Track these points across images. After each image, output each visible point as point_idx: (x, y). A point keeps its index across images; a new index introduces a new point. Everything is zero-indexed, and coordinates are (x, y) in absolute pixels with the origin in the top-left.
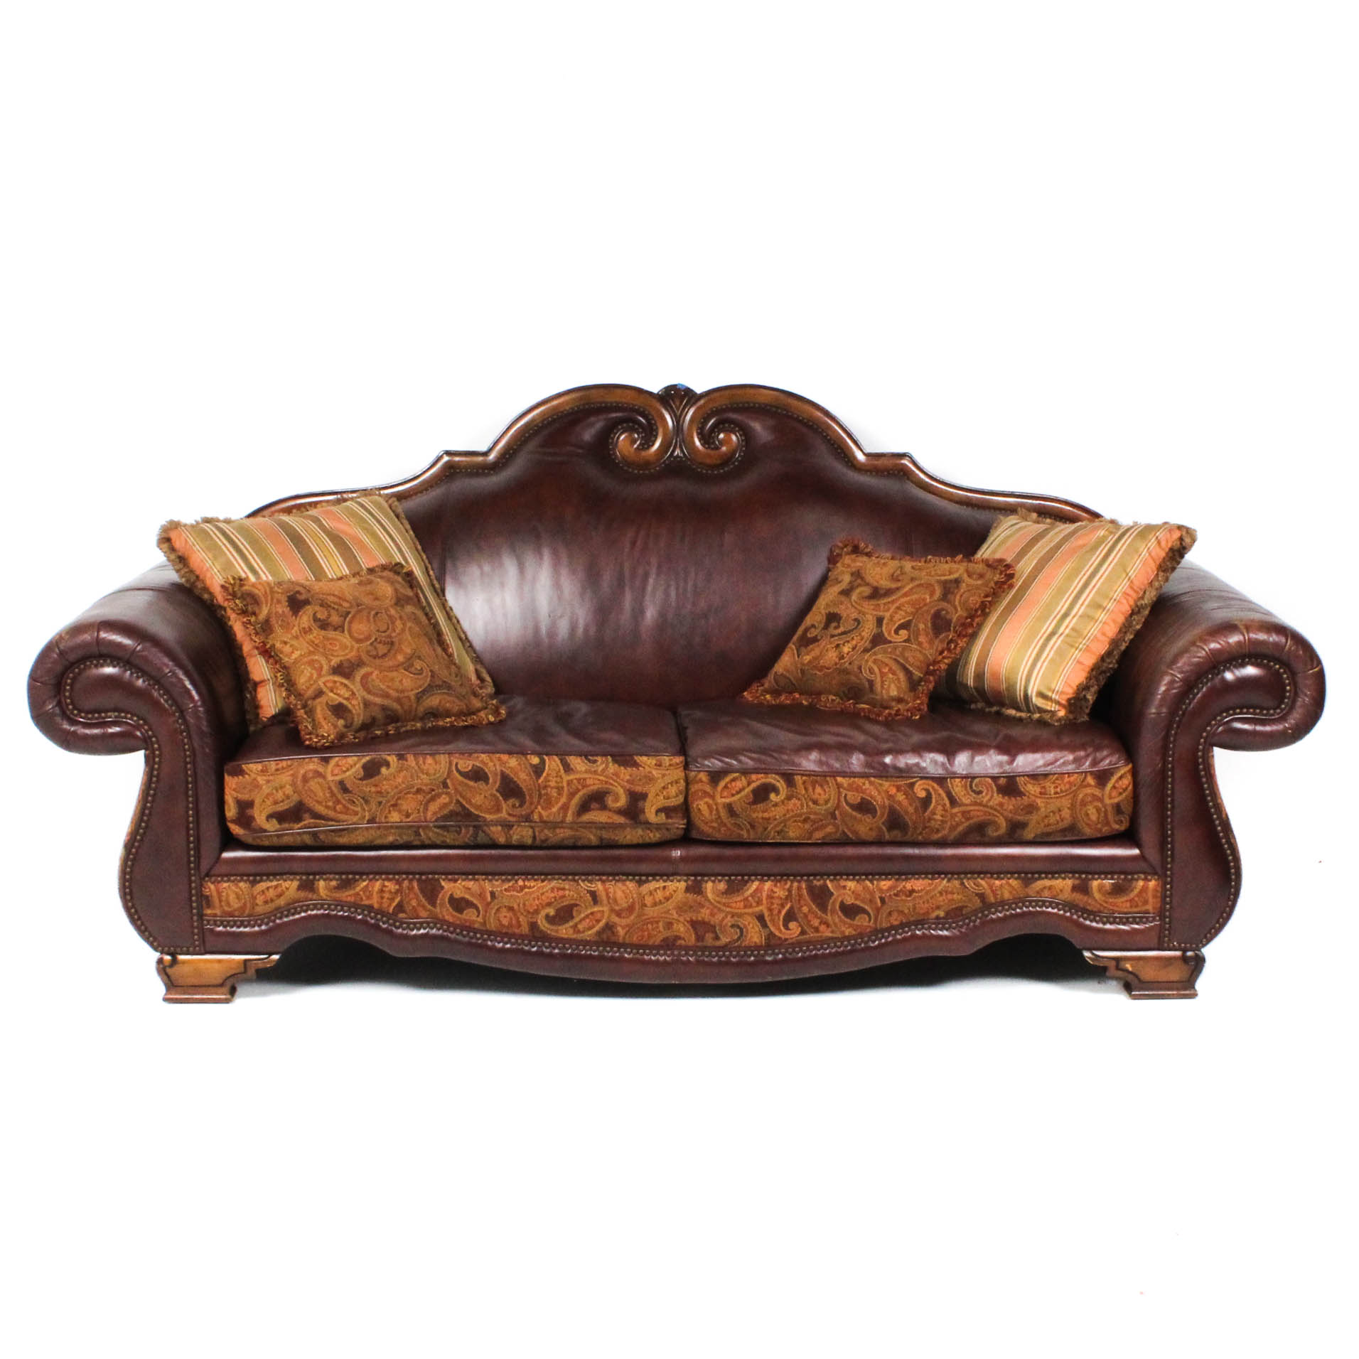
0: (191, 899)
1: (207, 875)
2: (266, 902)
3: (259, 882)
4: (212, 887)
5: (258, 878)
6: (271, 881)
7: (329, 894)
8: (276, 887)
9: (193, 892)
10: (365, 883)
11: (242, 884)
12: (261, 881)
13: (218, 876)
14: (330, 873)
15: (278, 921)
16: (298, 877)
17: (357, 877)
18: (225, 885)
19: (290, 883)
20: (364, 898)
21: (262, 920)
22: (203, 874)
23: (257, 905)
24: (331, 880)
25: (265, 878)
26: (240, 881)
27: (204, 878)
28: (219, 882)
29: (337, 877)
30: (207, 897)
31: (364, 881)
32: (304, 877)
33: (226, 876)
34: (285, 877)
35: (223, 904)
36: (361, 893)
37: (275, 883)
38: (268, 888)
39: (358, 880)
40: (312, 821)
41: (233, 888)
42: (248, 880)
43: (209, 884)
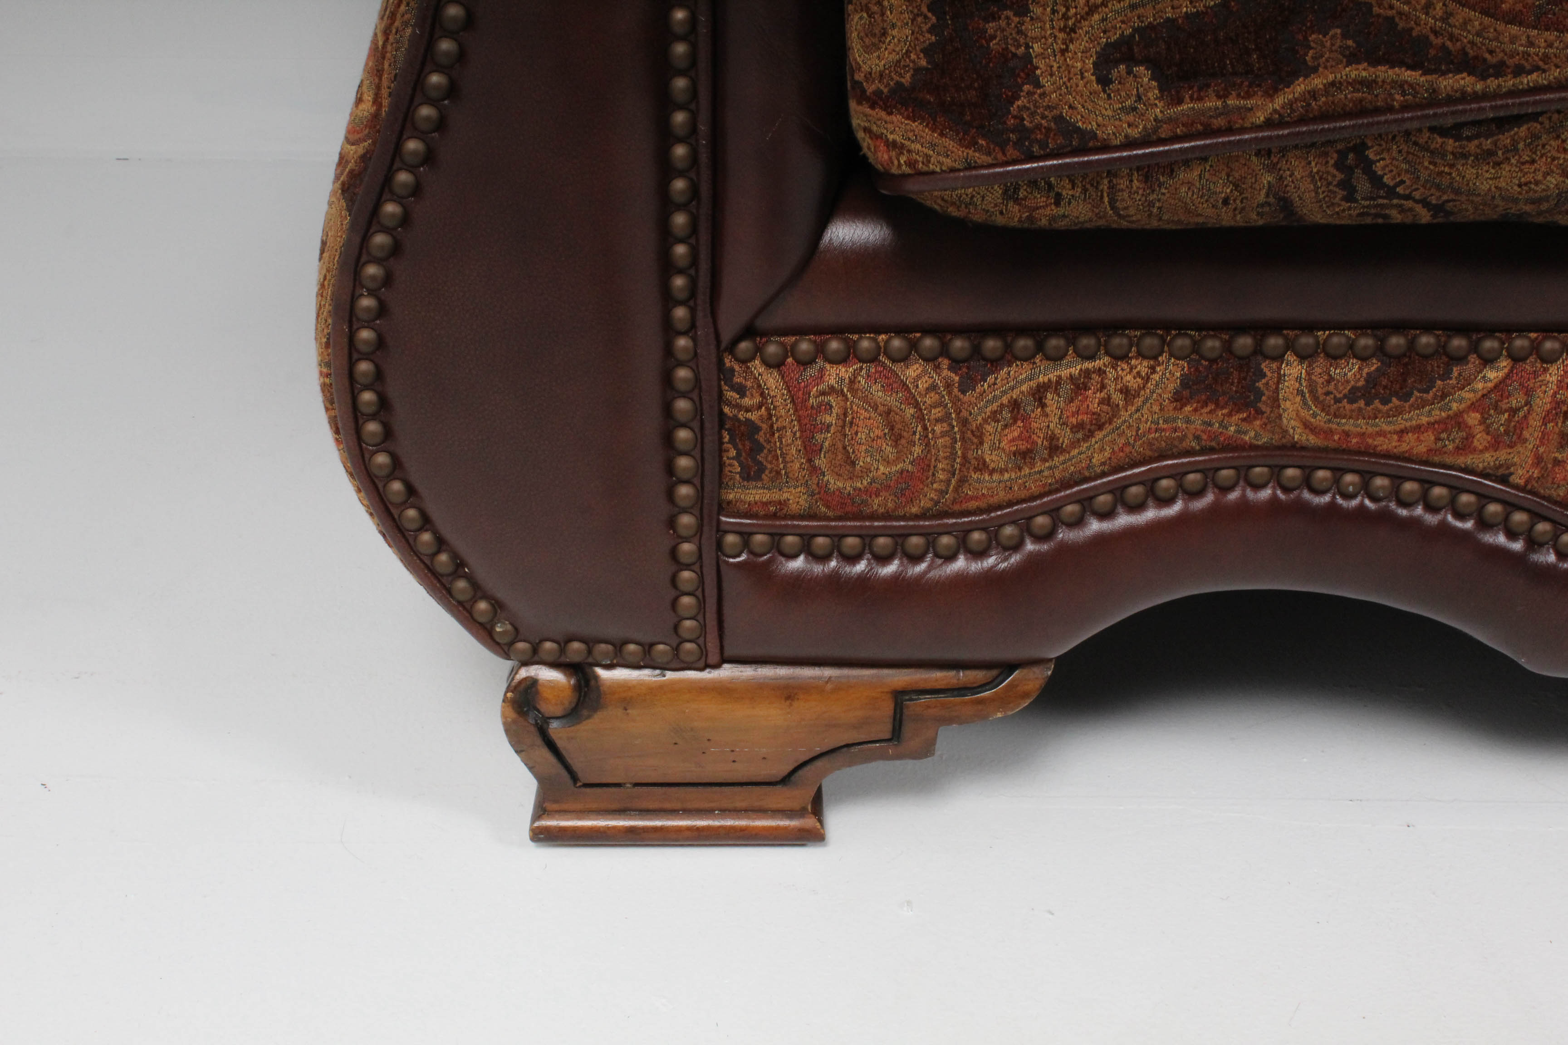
0: (668, 439)
1: (749, 332)
2: (1025, 456)
3: (996, 363)
4: (772, 381)
5: (991, 345)
6: (1056, 358)
7: (1321, 419)
8: (1080, 385)
9: (682, 405)
10: (1493, 375)
11: (913, 371)
12: (1007, 357)
13: (800, 331)
14: (1339, 327)
15: (1063, 535)
16: (1182, 342)
17: (1458, 343)
18: (836, 374)
19: (1143, 366)
20: (1481, 439)
21: (993, 532)
22: (729, 328)
23: (982, 466)
24: (1334, 357)
25: (1023, 343)
26: (903, 359)
27: (731, 348)
28: (805, 363)
29: (1366, 342)
30: (753, 428)
31: (1488, 361)
32: (1212, 344)
33: (838, 331)
34: (1117, 341)
35: (821, 462)
36: (1473, 418)
37: (1071, 368)
38: (1039, 394)
39: (1461, 359)
40: (1360, 71)
41: (877, 392)
42: (944, 351)
43: (757, 366)
